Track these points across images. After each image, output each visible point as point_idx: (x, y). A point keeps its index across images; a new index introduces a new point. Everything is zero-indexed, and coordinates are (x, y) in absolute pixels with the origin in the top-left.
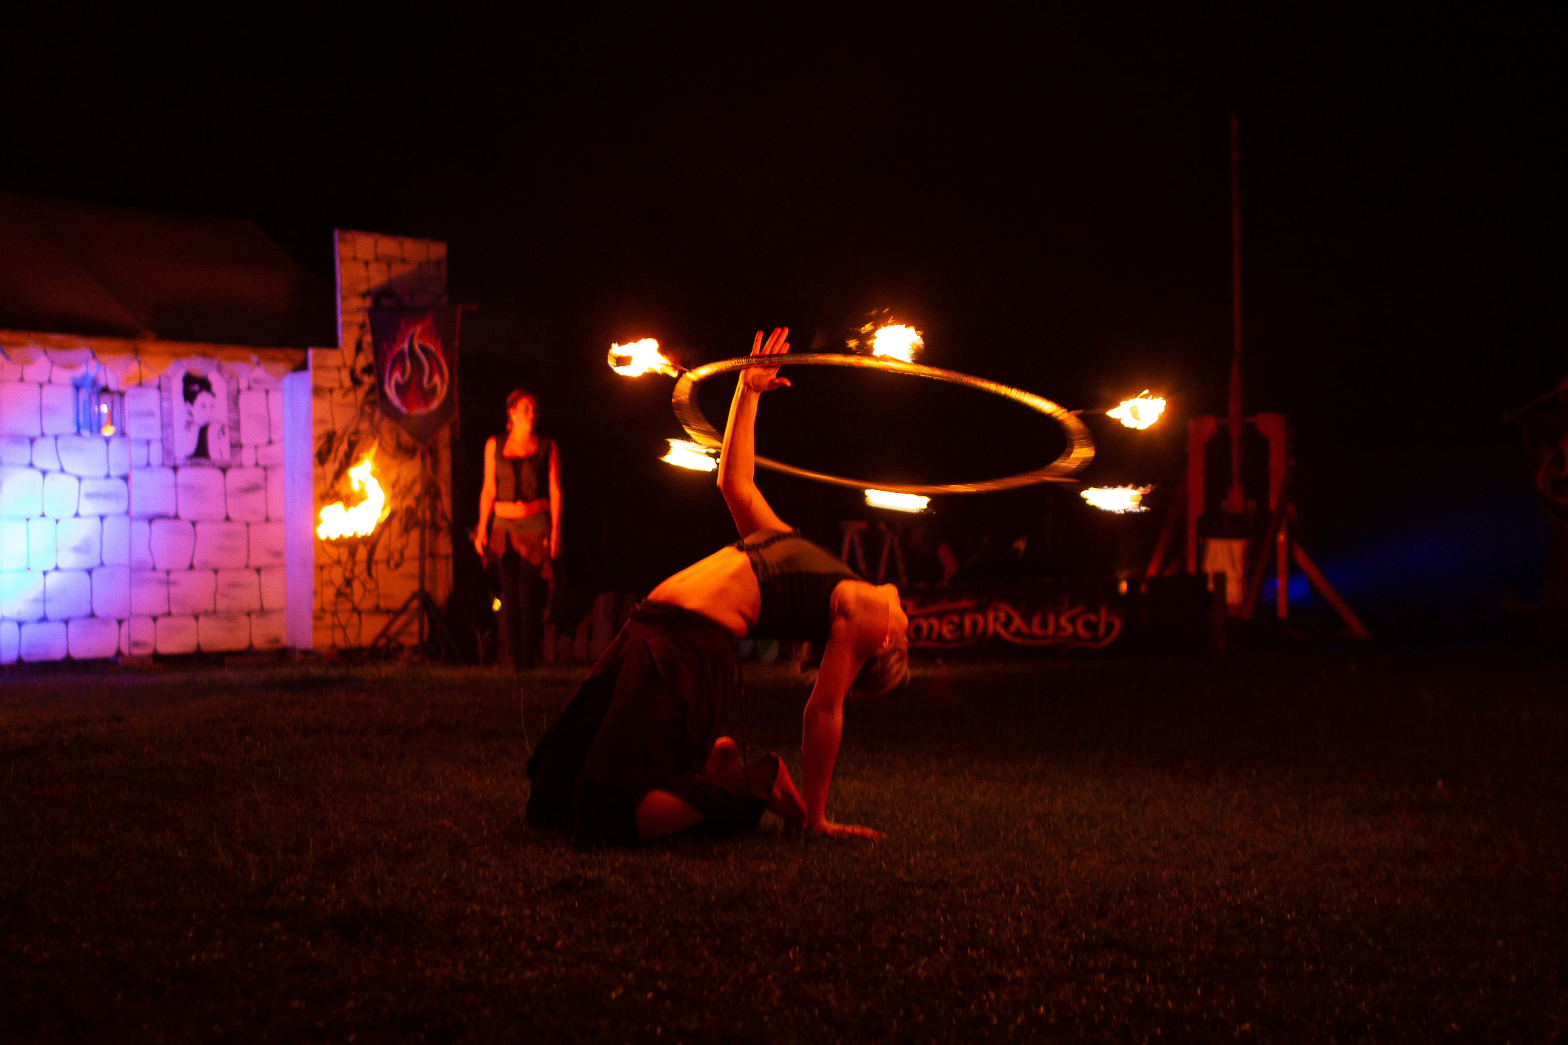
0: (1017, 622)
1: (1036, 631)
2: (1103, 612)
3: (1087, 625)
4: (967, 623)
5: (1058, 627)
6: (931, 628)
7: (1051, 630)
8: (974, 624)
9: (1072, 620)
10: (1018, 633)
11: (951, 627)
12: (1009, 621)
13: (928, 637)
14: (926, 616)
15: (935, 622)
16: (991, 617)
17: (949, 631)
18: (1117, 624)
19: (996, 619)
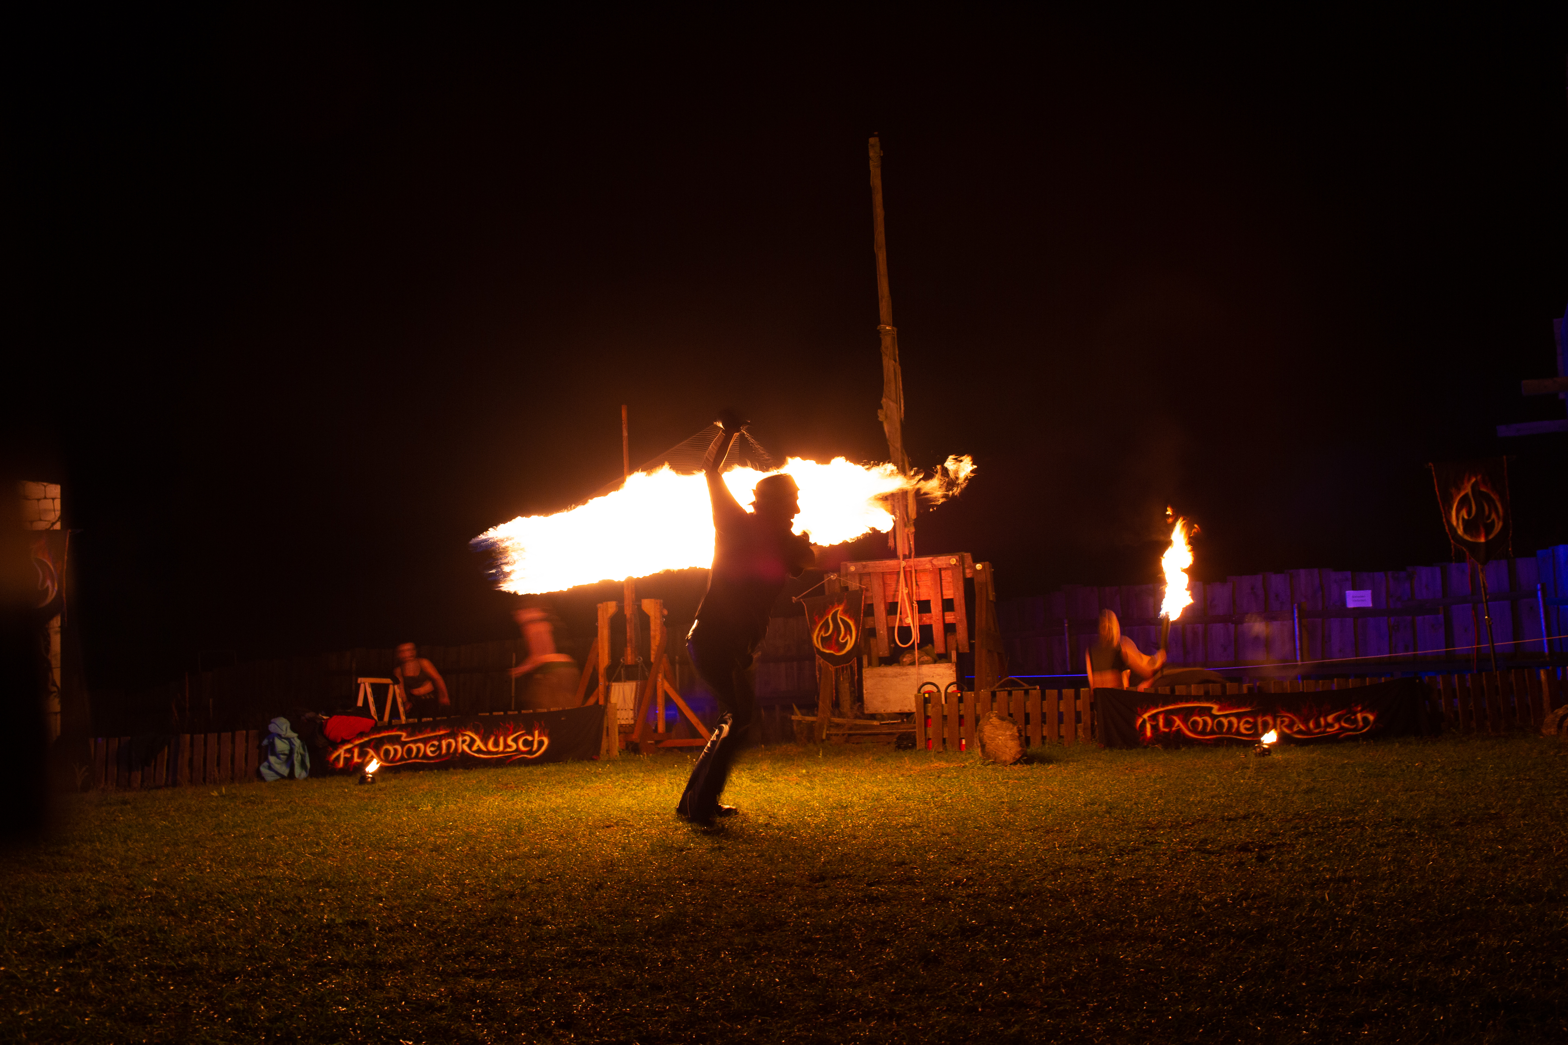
0: (479, 743)
1: (491, 747)
2: (536, 733)
3: (526, 743)
4: (444, 743)
5: (506, 745)
6: (419, 749)
7: (501, 748)
8: (449, 746)
9: (515, 740)
10: (479, 751)
11: (432, 749)
12: (473, 741)
13: (417, 757)
14: (415, 742)
15: (421, 746)
16: (460, 739)
17: (432, 752)
18: (546, 741)
19: (464, 741)
